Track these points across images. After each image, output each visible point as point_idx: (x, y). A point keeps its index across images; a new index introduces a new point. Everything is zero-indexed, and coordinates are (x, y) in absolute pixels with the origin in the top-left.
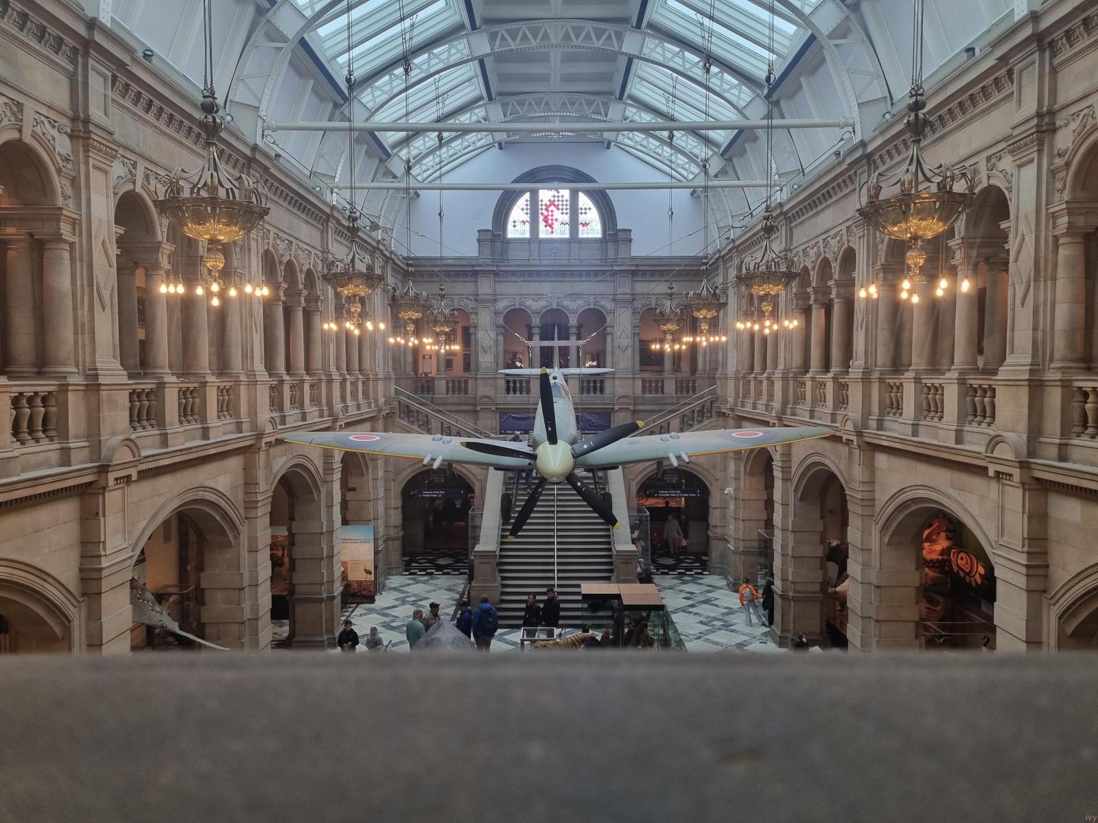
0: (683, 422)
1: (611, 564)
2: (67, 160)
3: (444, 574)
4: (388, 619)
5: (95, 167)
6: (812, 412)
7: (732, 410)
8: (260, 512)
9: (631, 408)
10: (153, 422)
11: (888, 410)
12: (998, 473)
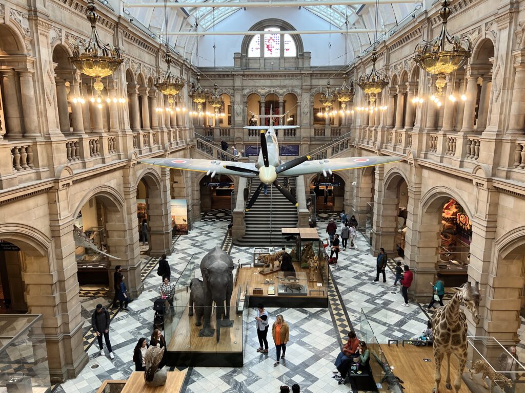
0: (333, 150)
1: (297, 217)
2: (28, 31)
3: (220, 221)
4: (194, 242)
5: (41, 34)
6: (395, 148)
7: (357, 144)
8: (131, 196)
9: (309, 143)
10: (78, 157)
11: (430, 149)
12: (477, 184)
